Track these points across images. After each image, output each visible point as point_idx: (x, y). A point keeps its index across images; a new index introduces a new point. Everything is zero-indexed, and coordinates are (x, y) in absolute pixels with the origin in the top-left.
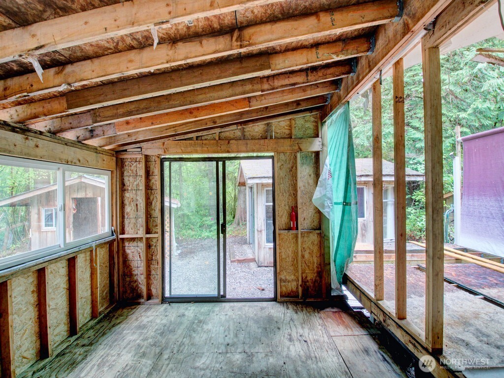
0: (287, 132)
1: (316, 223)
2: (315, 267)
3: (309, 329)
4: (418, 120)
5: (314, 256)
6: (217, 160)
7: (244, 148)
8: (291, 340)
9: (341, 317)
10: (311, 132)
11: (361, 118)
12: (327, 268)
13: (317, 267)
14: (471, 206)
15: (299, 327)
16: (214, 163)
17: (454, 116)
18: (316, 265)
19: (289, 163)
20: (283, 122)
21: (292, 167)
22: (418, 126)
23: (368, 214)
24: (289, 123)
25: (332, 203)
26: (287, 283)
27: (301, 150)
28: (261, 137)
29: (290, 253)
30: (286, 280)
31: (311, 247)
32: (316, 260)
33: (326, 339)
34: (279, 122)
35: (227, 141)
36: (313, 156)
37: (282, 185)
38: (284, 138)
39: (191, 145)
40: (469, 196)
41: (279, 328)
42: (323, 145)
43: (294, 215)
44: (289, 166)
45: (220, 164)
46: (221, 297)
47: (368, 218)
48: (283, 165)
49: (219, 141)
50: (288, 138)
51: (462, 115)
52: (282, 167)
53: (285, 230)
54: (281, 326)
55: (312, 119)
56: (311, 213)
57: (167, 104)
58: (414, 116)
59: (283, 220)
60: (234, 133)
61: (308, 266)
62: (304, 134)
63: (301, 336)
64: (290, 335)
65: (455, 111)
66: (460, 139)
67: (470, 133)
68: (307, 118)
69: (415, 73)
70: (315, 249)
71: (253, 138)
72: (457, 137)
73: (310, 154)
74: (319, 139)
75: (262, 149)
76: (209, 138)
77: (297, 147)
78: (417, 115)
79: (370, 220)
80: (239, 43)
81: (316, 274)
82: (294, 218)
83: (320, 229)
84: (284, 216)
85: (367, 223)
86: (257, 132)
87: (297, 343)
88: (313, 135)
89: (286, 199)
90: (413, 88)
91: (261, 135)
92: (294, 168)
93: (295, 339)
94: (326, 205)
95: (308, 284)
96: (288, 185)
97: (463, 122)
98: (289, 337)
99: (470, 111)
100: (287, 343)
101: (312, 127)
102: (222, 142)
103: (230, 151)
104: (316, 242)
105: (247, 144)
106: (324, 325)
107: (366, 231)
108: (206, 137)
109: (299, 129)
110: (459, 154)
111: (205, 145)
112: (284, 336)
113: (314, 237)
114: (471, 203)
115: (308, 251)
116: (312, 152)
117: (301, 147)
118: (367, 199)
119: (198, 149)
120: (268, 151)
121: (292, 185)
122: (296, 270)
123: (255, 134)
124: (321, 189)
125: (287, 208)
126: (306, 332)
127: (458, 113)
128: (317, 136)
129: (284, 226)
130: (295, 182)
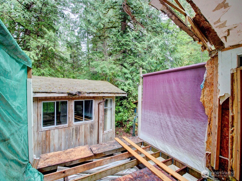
4: (127, 63)
11: (101, 57)
14: (146, 115)
17: (141, 64)
22: (126, 66)
23: (95, 117)
40: (145, 109)
47: (95, 120)
51: (144, 63)
58: (125, 61)
65: (141, 61)
66: (142, 75)
67: (146, 72)
69: (126, 40)
72: (141, 74)
78: (126, 61)
79: (96, 121)
85: (94, 124)
90: (125, 47)
97: (144, 67)
99: (147, 62)
107: (93, 129)
110: (141, 84)
114: (146, 113)
118: (94, 108)
127: (142, 62)
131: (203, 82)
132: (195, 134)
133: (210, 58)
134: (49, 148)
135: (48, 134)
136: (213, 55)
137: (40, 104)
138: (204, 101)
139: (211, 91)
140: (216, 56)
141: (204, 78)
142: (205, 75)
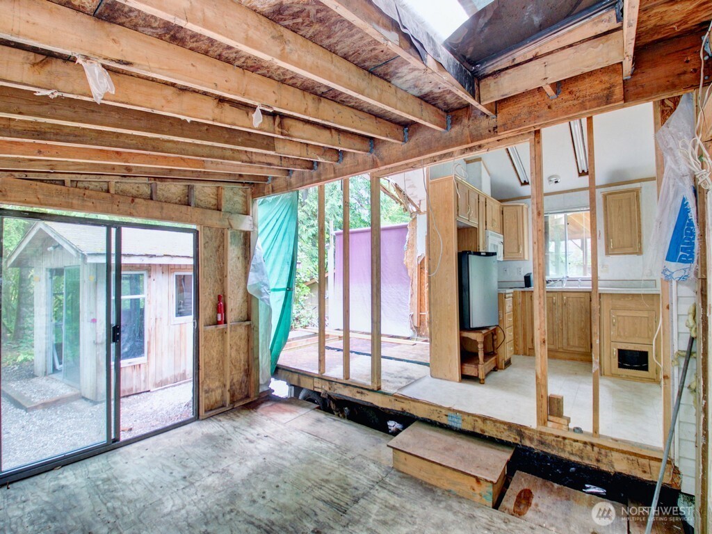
0: (214, 202)
1: (244, 314)
2: (242, 365)
3: (261, 427)
5: (241, 352)
6: (109, 225)
7: (157, 214)
8: (251, 442)
9: (280, 408)
10: (239, 207)
12: (256, 362)
13: (244, 365)
15: (250, 430)
16: (104, 229)
18: (243, 362)
19: (216, 241)
20: (208, 189)
21: (219, 247)
24: (215, 191)
25: (269, 290)
26: (210, 393)
27: (231, 227)
28: (180, 201)
29: (215, 354)
30: (209, 389)
31: (238, 343)
32: (243, 357)
33: (283, 427)
34: (203, 187)
35: (131, 199)
36: (242, 235)
37: (207, 268)
38: (210, 209)
39: (59, 194)
41: (230, 439)
42: (254, 224)
43: (221, 306)
44: (216, 244)
45: (114, 230)
46: (113, 442)
48: (207, 242)
49: (116, 196)
50: (214, 209)
52: (206, 245)
53: (210, 325)
54: (229, 437)
55: (241, 193)
56: (238, 302)
57: (115, 139)
59: (206, 314)
60: (138, 187)
61: (235, 366)
62: (233, 209)
63: (258, 435)
64: (247, 439)
68: (235, 190)
70: (243, 344)
71: (167, 201)
73: (239, 233)
74: (249, 217)
75: (184, 218)
76: (91, 187)
77: (227, 223)
80: (280, 130)
81: (243, 373)
82: (223, 309)
83: (249, 319)
84: (208, 309)
86: (174, 194)
87: (260, 441)
88: (241, 212)
89: (212, 286)
91: (179, 199)
92: (221, 247)
93: (255, 439)
94: (263, 291)
95: (234, 387)
96: (213, 268)
98: (247, 441)
100: (251, 445)
101: (240, 201)
102: (121, 199)
103: (135, 214)
104: (243, 337)
105: (162, 208)
106: (271, 419)
108: (86, 185)
109: (227, 201)
111: (89, 197)
112: (242, 442)
113: (242, 331)
115: (235, 348)
116: (241, 231)
117: (232, 224)
119: (75, 202)
120: (191, 222)
121: (218, 269)
122: (222, 374)
123: (171, 195)
124: (257, 274)
125: (212, 297)
126: (259, 430)
128: (247, 213)
129: (208, 320)
130: (222, 264)
131: (406, 244)
132: (400, 300)
133: (411, 219)
134: (185, 355)
135: (183, 331)
136: (413, 217)
137: (172, 277)
138: (407, 263)
139: (412, 252)
140: (416, 218)
141: (407, 240)
142: (407, 236)
